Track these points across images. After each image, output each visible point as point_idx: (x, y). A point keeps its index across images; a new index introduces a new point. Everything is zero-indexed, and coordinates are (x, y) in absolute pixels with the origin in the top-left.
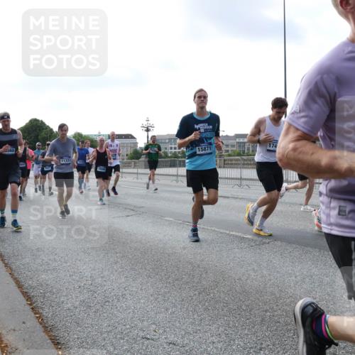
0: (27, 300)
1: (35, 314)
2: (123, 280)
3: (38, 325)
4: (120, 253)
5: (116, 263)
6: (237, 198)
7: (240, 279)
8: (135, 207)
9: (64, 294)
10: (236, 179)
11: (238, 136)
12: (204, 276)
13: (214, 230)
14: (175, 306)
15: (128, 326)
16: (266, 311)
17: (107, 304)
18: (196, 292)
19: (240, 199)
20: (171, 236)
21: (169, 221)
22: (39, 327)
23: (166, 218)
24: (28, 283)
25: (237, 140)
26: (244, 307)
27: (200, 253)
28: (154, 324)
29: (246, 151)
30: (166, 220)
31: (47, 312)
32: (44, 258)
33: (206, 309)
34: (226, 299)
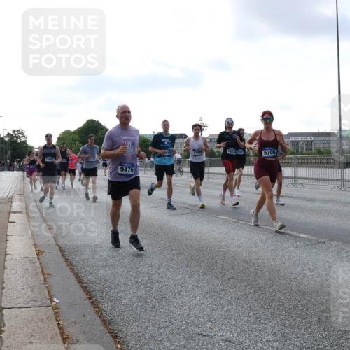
0: (87, 295)
1: (95, 308)
2: (179, 277)
3: (98, 319)
4: (176, 250)
5: (172, 260)
6: (292, 197)
7: (295, 278)
8: (190, 205)
9: (122, 289)
10: (291, 178)
11: (291, 135)
12: (259, 274)
13: (269, 230)
14: (231, 304)
15: (184, 323)
16: (323, 311)
17: (164, 300)
18: (252, 291)
19: (295, 197)
20: (226, 234)
21: (223, 219)
22: (98, 321)
23: (221, 217)
24: (88, 278)
25: (291, 139)
26: (300, 307)
27: (255, 252)
28: (210, 321)
29: (300, 150)
30: (221, 218)
31: (105, 307)
32: (102, 254)
33: (262, 308)
34: (282, 298)
